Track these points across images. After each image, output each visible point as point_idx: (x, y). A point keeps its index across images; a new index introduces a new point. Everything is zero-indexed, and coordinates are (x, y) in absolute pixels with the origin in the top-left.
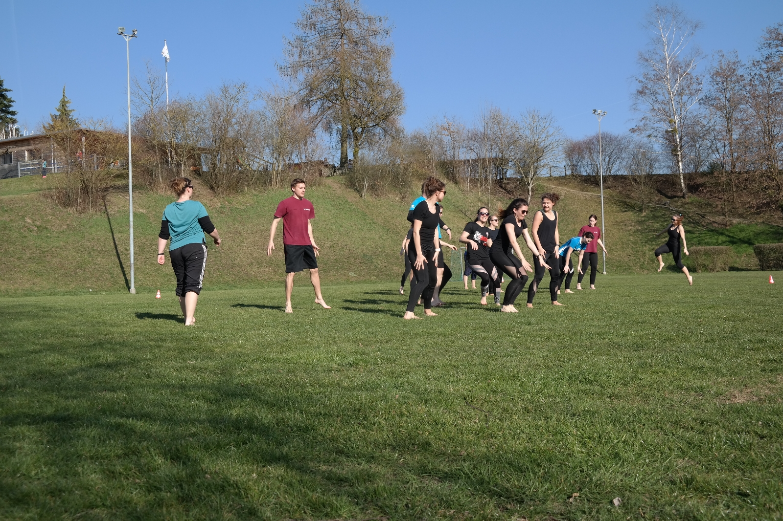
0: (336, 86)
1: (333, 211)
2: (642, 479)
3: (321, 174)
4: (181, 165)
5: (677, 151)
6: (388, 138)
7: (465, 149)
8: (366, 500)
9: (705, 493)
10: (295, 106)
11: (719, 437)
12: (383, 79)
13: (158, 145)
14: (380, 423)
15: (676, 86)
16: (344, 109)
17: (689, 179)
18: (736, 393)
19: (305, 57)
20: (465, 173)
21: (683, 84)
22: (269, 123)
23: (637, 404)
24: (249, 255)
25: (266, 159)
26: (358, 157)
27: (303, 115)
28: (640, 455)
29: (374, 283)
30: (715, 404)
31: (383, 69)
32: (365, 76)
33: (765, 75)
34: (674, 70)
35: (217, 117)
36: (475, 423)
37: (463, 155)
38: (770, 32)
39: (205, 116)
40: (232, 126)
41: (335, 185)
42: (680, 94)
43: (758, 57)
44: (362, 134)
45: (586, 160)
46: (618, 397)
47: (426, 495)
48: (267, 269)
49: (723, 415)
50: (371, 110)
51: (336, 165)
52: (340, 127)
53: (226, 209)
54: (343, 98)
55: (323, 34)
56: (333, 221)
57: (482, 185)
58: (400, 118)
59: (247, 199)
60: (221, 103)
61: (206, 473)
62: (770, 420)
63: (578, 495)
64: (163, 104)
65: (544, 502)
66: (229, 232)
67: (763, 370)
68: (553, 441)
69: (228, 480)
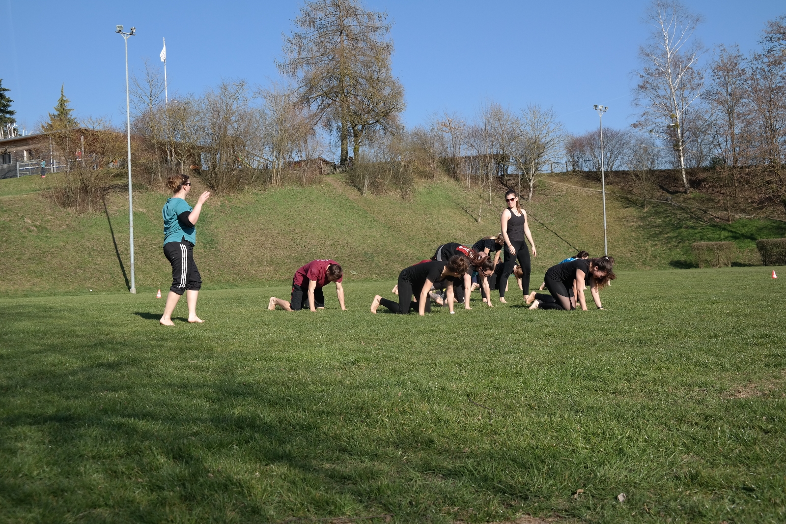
0: (335, 83)
1: (334, 209)
2: (646, 475)
3: (321, 172)
4: (180, 163)
5: (679, 146)
6: (389, 136)
7: (466, 146)
8: (369, 498)
9: (710, 488)
10: (294, 104)
11: (723, 432)
12: (383, 76)
13: (157, 143)
14: (383, 421)
15: (678, 80)
16: (344, 106)
17: (691, 174)
18: (740, 388)
19: (304, 54)
20: (465, 170)
21: (685, 78)
22: (269, 120)
23: (641, 400)
24: (250, 254)
25: (266, 157)
26: (358, 155)
27: (303, 113)
28: (645, 451)
30: (720, 400)
31: (383, 65)
32: (365, 72)
33: (766, 69)
34: (676, 65)
35: (216, 116)
36: (479, 420)
37: (464, 152)
38: (772, 25)
39: (205, 114)
40: (232, 125)
41: (335, 183)
42: (682, 88)
43: (760, 51)
44: (362, 131)
45: (588, 155)
46: (622, 393)
47: (430, 492)
48: (267, 268)
49: (727, 410)
50: (371, 107)
51: (336, 163)
52: (340, 124)
53: (227, 208)
54: (343, 95)
55: (322, 30)
56: (334, 219)
57: (483, 182)
58: (400, 114)
59: (248, 196)
60: (220, 101)
61: (209, 472)
62: (775, 415)
63: (583, 491)
64: (162, 102)
65: (548, 498)
66: (230, 230)
67: (767, 365)
68: (557, 437)
69: (231, 479)
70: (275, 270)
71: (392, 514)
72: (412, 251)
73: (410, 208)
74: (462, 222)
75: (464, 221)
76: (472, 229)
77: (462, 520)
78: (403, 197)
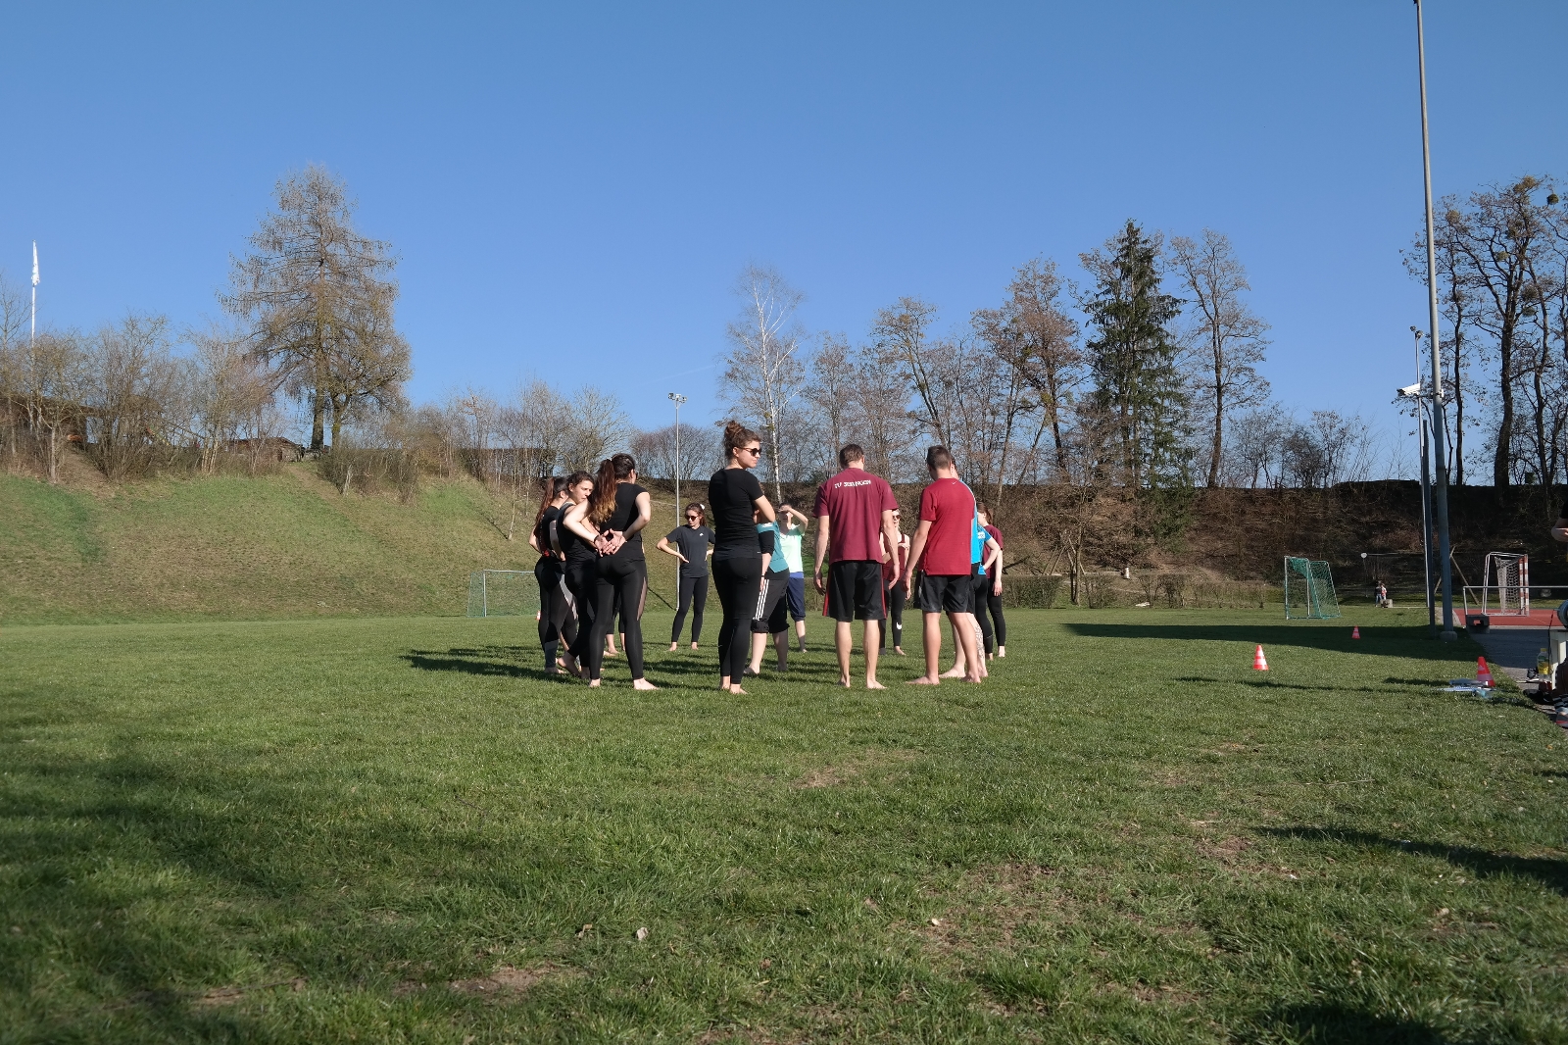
0: (309, 332)
1: (297, 512)
2: (679, 899)
3: (280, 458)
4: (50, 431)
5: (773, 454)
6: (386, 413)
7: (496, 435)
8: (276, 953)
9: (757, 914)
10: (244, 357)
11: (784, 835)
12: (381, 329)
13: (12, 398)
14: (319, 830)
15: (774, 371)
16: (321, 367)
17: (788, 491)
18: (816, 773)
19: (263, 287)
20: (495, 467)
21: (782, 369)
22: (201, 378)
23: (692, 792)
24: (158, 573)
25: (194, 431)
26: (339, 437)
27: (256, 370)
28: (682, 865)
29: (354, 617)
30: (788, 791)
31: (382, 315)
32: (353, 322)
33: (877, 366)
34: (772, 352)
35: (115, 363)
36: (463, 826)
37: (492, 442)
38: (884, 315)
39: (97, 360)
40: (141, 379)
41: (302, 474)
42: (779, 380)
43: (870, 344)
44: (346, 403)
45: (660, 459)
46: (667, 783)
47: (371, 940)
48: (186, 594)
49: (795, 804)
50: (361, 370)
51: (305, 446)
52: (314, 391)
53: (125, 502)
54: (320, 351)
55: (292, 257)
56: (297, 526)
57: (517, 485)
58: (403, 384)
59: (160, 488)
60: (123, 343)
61: (14, 924)
62: (849, 809)
63: (591, 926)
64: (25, 336)
65: (542, 940)
66: (128, 536)
67: (852, 742)
68: (569, 849)
69: (49, 935)
70: (199, 597)
71: (306, 978)
72: (411, 576)
73: (413, 516)
74: (486, 539)
75: (489, 537)
76: (500, 548)
77: (413, 980)
78: (403, 499)
